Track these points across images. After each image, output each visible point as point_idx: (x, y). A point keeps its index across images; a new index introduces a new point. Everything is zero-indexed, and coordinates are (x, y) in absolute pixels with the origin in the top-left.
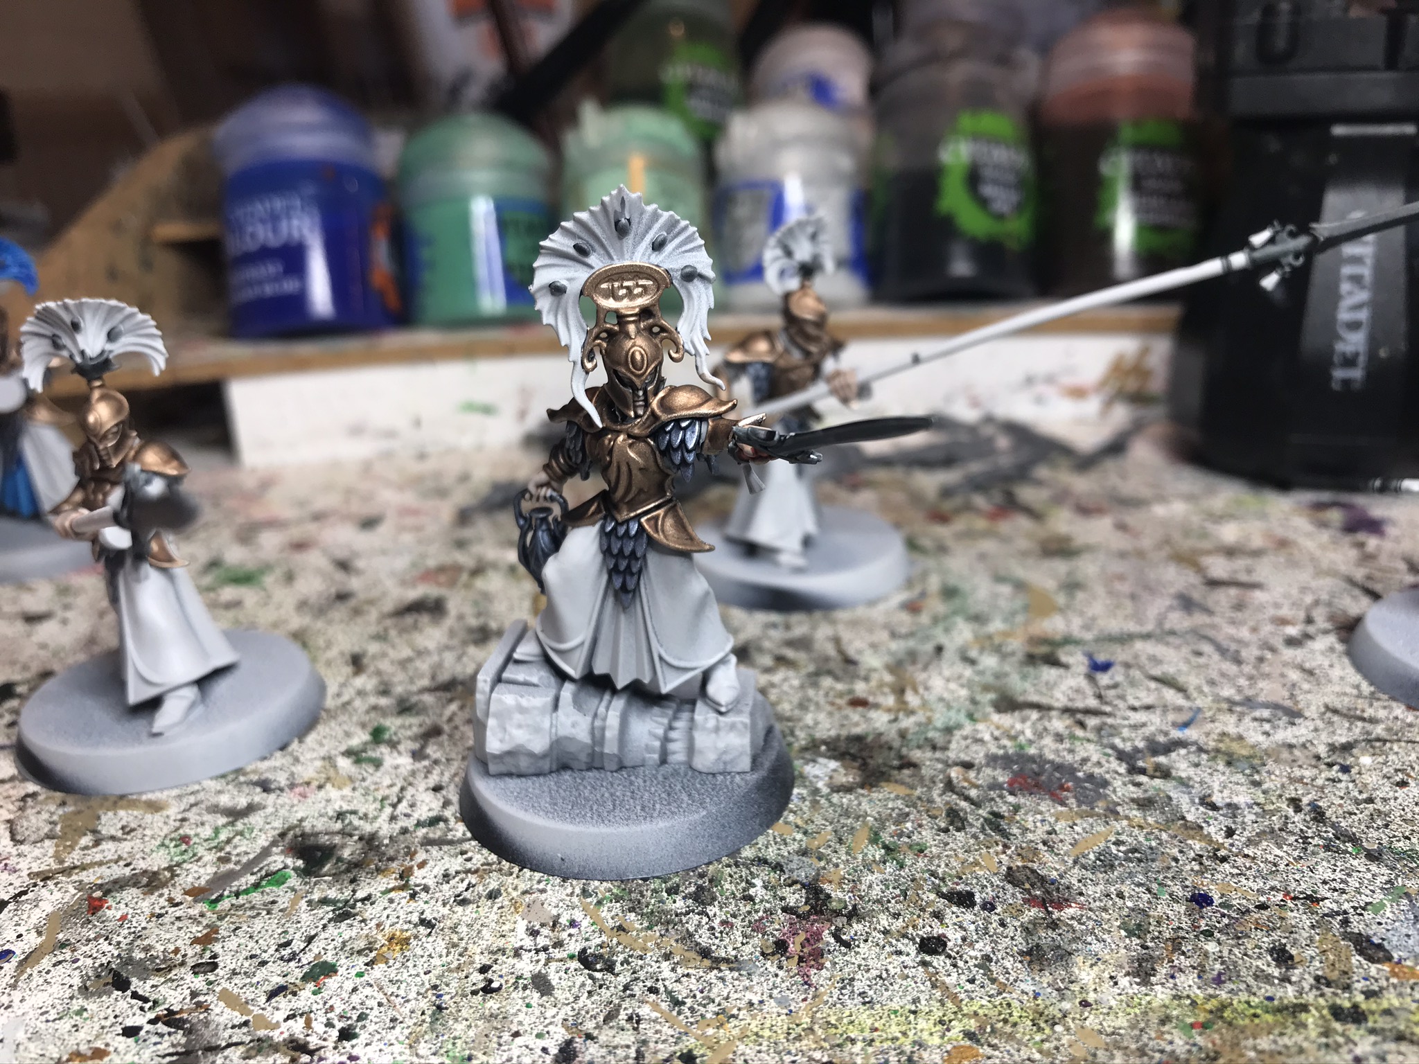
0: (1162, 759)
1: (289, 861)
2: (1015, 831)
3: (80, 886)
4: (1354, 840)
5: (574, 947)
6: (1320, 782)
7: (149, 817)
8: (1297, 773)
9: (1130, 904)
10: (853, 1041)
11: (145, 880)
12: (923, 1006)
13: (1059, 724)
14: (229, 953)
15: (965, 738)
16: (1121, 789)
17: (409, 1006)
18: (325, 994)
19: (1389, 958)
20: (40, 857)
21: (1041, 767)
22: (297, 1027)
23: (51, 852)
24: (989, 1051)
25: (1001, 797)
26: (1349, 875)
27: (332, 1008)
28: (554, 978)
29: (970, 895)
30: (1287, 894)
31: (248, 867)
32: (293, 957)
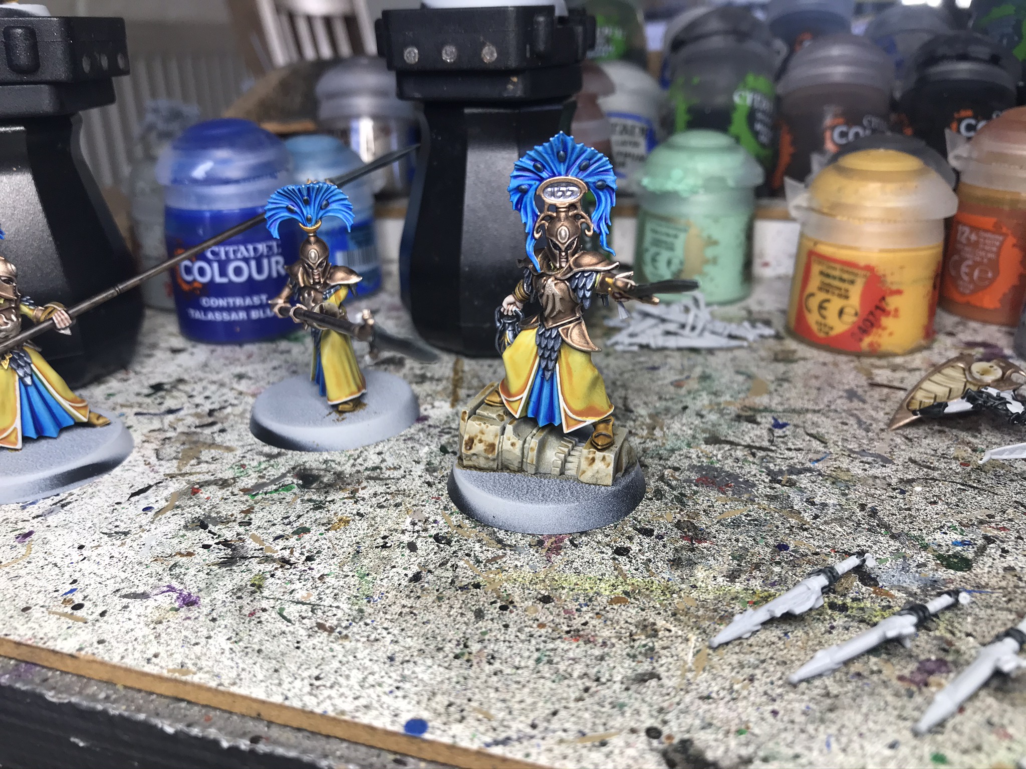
0: (794, 477)
1: (295, 481)
2: (690, 503)
3: (188, 482)
4: (887, 527)
5: (433, 532)
6: (883, 497)
7: (226, 454)
8: (873, 491)
9: (740, 545)
10: (563, 588)
11: (221, 482)
12: (606, 578)
13: (739, 453)
14: (257, 519)
15: (680, 455)
16: (762, 489)
17: (343, 550)
18: (302, 541)
19: (876, 584)
20: (171, 467)
21: (719, 475)
22: (286, 553)
23: (176, 465)
24: (633, 600)
25: (689, 486)
26: (875, 544)
27: (304, 547)
28: (419, 545)
29: (653, 531)
30: (834, 549)
31: (273, 482)
32: (289, 523)
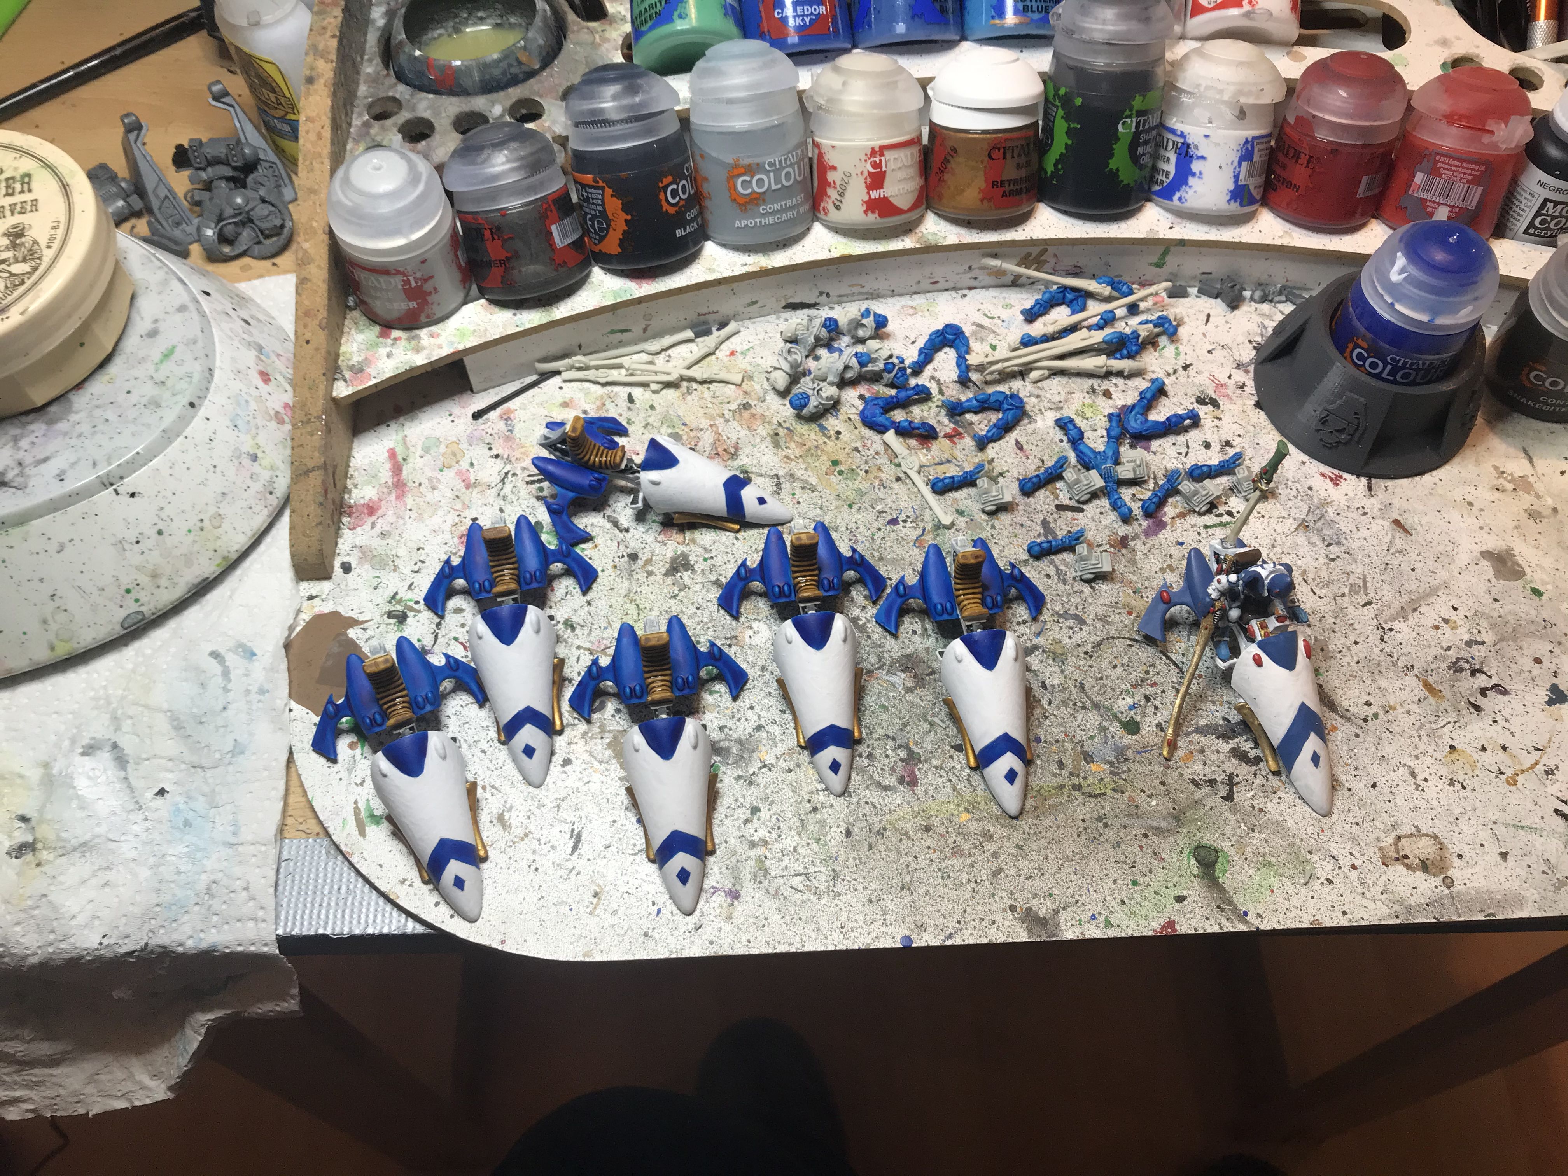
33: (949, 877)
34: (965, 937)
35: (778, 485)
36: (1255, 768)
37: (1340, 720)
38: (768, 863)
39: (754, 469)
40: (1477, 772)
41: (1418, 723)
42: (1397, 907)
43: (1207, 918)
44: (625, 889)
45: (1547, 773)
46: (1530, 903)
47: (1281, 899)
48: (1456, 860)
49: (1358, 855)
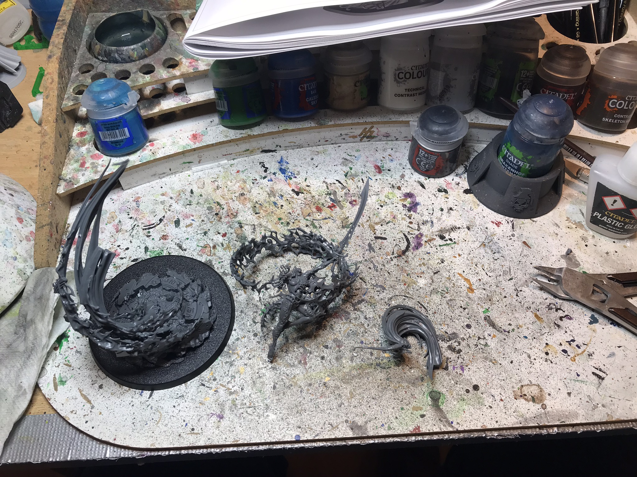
0: (359, 305)
10: (313, 379)
17: (249, 382)
18: (236, 382)
22: (235, 389)
33: (319, 407)
34: (324, 435)
35: (254, 229)
36: (458, 355)
37: (497, 332)
38: (237, 402)
39: (244, 222)
40: (558, 355)
41: (532, 333)
42: (520, 419)
43: (434, 425)
44: (172, 414)
45: (589, 355)
46: (581, 416)
47: (468, 416)
48: (547, 396)
49: (504, 395)
